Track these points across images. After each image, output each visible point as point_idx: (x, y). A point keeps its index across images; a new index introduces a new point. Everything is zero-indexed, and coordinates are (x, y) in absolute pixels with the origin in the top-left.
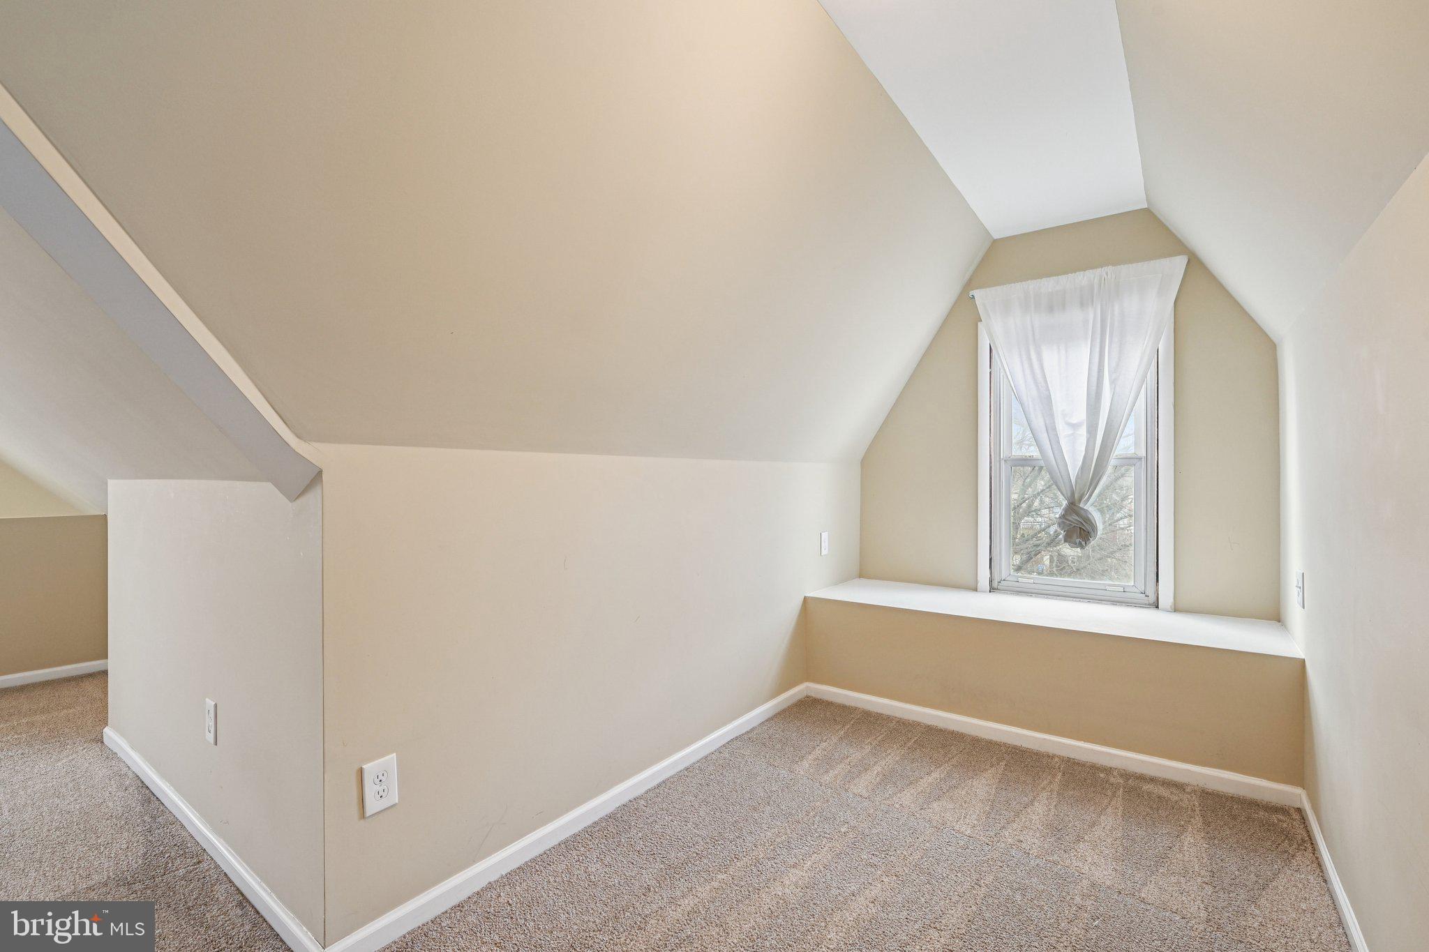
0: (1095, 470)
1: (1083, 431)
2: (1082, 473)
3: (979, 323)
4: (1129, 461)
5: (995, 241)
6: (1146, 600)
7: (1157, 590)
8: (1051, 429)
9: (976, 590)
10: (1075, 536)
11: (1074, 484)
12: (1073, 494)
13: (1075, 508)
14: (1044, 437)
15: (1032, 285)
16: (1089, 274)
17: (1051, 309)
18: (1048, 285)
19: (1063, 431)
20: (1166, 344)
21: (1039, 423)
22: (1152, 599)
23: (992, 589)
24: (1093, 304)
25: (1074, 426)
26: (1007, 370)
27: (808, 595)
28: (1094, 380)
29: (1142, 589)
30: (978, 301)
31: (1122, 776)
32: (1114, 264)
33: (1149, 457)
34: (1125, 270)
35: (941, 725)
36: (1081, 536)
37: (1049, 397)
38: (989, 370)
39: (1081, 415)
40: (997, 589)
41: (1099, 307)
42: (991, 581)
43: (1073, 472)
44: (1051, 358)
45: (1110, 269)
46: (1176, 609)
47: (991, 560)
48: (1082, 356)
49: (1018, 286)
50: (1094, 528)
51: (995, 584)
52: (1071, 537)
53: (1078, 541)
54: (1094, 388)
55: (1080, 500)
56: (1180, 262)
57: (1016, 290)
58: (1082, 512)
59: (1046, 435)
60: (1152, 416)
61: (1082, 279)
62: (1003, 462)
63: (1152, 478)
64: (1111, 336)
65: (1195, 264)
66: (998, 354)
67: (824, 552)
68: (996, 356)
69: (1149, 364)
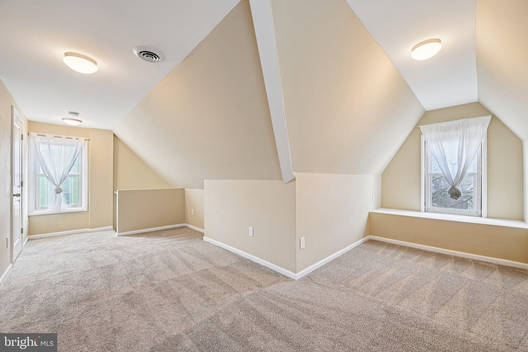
0: (460, 177)
1: (456, 166)
2: (456, 178)
3: (421, 135)
4: (472, 174)
5: (427, 112)
6: (477, 215)
7: (481, 212)
8: (446, 165)
9: (420, 211)
10: (454, 196)
11: (453, 180)
12: (453, 184)
13: (454, 188)
14: (443, 168)
15: (439, 124)
16: (459, 121)
17: (445, 131)
18: (445, 124)
19: (449, 166)
20: (484, 141)
21: (442, 164)
22: (479, 214)
23: (425, 211)
24: (459, 129)
25: (454, 165)
26: (430, 148)
27: (371, 211)
28: (460, 151)
29: (476, 212)
30: (421, 129)
31: (472, 260)
32: (467, 118)
33: (478, 173)
34: (471, 120)
35: (413, 247)
36: (456, 196)
37: (445, 156)
38: (424, 149)
39: (456, 161)
40: (427, 211)
41: (462, 131)
42: (425, 209)
43: (453, 178)
44: (446, 145)
45: (465, 119)
46: (488, 217)
47: (425, 203)
48: (456, 144)
49: (435, 124)
50: (460, 194)
51: (426, 210)
52: (453, 196)
53: (455, 197)
54: (460, 154)
55: (456, 186)
56: (489, 118)
57: (434, 126)
58: (456, 189)
59: (444, 167)
60: (479, 162)
61: (456, 122)
62: (429, 175)
63: (479, 179)
64: (466, 138)
65: (494, 117)
66: (428, 144)
67: (373, 200)
68: (427, 143)
69: (479, 147)
